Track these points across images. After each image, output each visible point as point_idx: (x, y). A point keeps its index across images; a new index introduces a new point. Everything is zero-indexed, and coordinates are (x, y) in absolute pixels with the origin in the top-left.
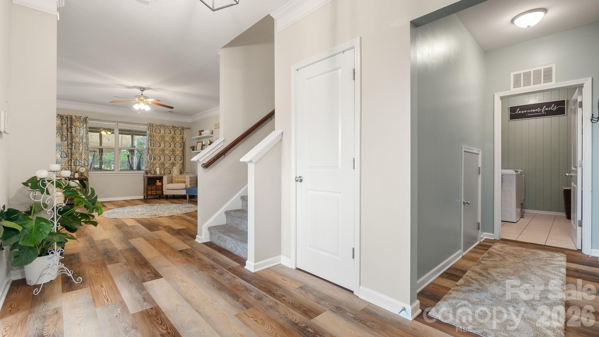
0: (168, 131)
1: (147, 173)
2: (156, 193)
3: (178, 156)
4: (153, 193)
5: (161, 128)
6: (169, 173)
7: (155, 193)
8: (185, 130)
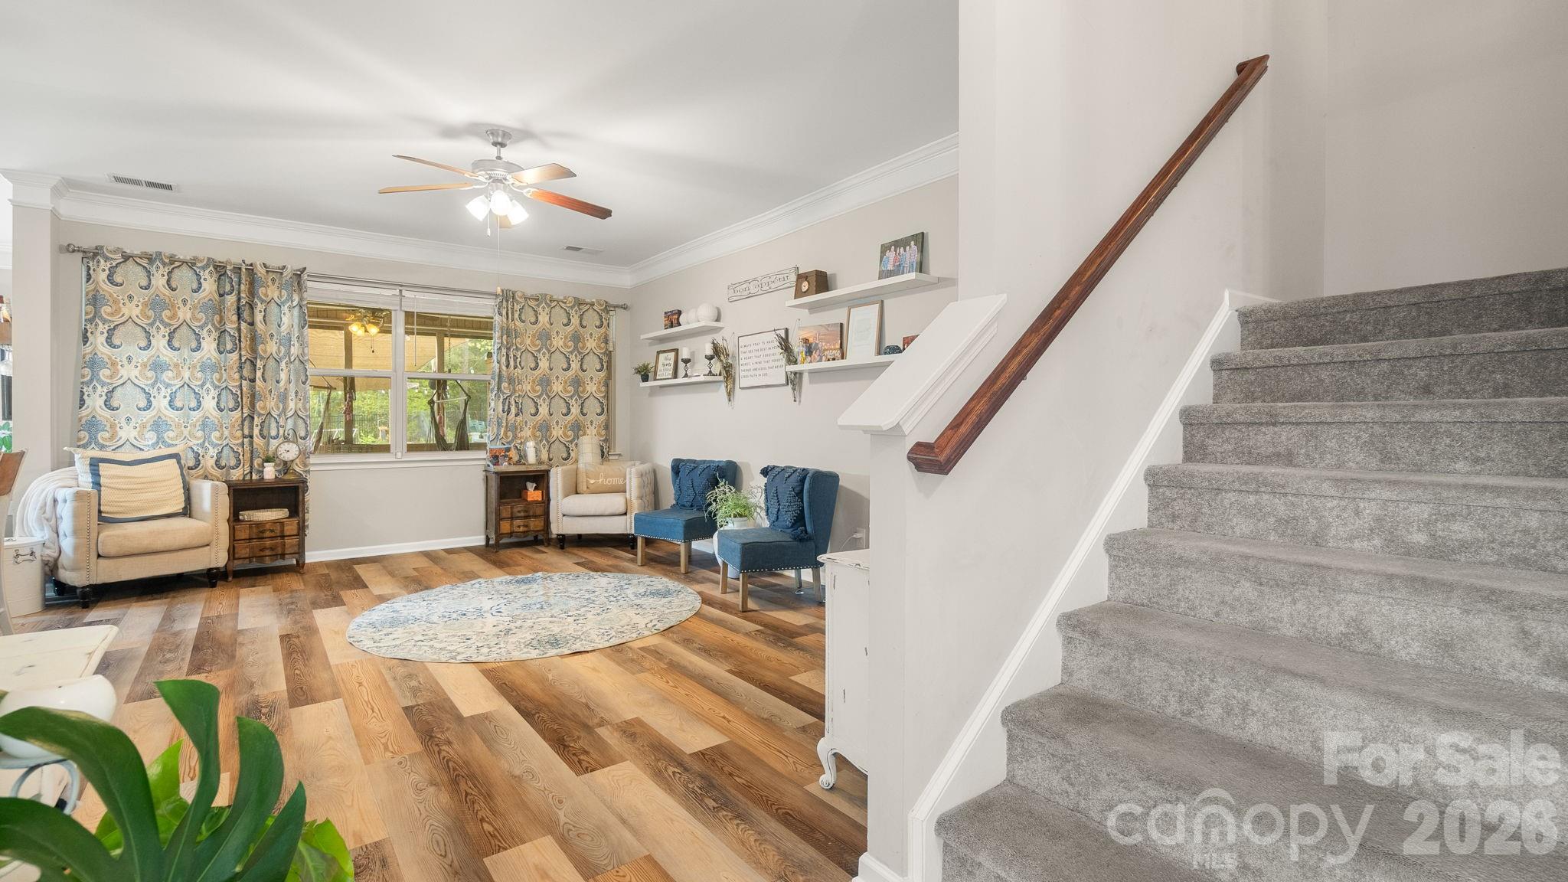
0: (559, 315)
1: (495, 458)
2: (526, 529)
3: (591, 398)
4: (516, 530)
5: (538, 305)
6: (567, 457)
7: (522, 529)
8: (611, 313)
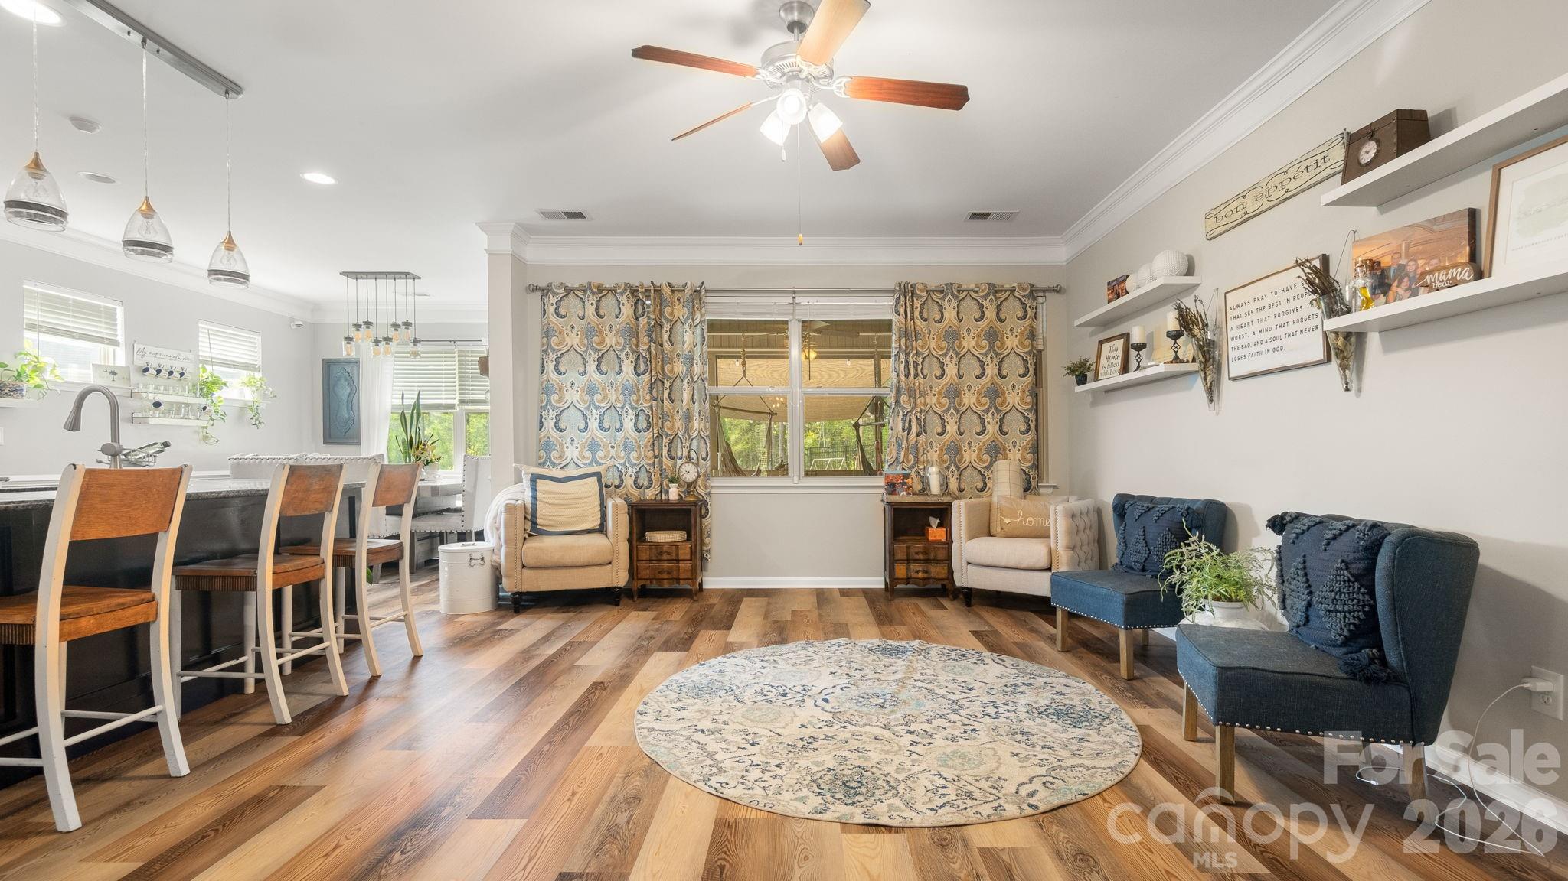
0: (970, 308)
1: (892, 487)
2: (926, 575)
3: (1014, 411)
4: (914, 575)
5: (943, 299)
6: (980, 485)
7: (920, 575)
8: (1040, 300)
